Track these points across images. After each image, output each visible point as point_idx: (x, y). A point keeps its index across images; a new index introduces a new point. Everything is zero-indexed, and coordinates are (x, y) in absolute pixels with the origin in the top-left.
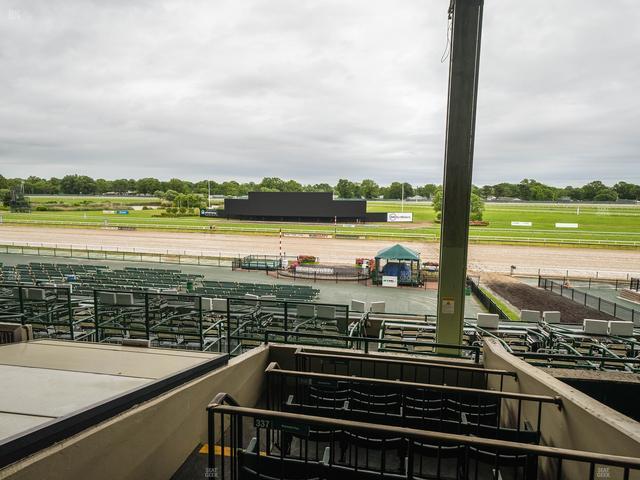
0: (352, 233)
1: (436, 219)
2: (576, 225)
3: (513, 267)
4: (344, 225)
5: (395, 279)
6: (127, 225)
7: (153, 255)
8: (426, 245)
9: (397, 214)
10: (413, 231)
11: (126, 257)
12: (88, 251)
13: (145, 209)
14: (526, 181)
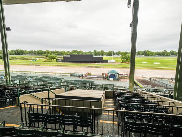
0: (99, 66)
1: (122, 62)
2: (159, 63)
3: (142, 75)
4: (97, 64)
6: (37, 64)
7: (48, 73)
8: (120, 69)
9: (111, 60)
10: (116, 65)
11: (41, 73)
13: (40, 59)
14: (146, 50)
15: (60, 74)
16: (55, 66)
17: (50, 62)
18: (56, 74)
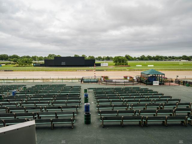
1: (115, 65)
3: (178, 76)
5: (158, 82)
9: (104, 64)
11: (25, 81)
12: (4, 80)
14: (126, 55)
15: (61, 81)
16: (37, 70)
17: (24, 67)
18: (54, 81)
